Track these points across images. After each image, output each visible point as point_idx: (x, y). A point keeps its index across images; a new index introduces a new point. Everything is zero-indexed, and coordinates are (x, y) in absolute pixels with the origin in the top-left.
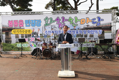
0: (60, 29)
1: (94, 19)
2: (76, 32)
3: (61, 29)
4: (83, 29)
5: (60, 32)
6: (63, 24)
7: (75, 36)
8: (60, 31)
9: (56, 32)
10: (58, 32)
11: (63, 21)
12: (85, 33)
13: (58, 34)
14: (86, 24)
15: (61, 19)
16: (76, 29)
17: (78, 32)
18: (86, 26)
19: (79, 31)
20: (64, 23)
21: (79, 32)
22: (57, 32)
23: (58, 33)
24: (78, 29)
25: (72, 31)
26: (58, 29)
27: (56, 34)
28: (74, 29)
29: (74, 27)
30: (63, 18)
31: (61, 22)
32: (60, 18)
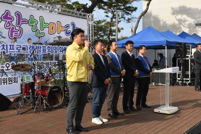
0: (14, 40)
1: (67, 26)
2: (42, 49)
3: (16, 41)
4: (52, 44)
5: (13, 49)
6: (18, 28)
7: (41, 58)
8: (12, 47)
9: (3, 48)
10: (9, 47)
11: (19, 23)
12: (56, 51)
13: (9, 53)
14: (57, 35)
15: (15, 18)
16: (41, 44)
17: (45, 50)
18: (57, 39)
19: (47, 47)
20: (20, 27)
21: (47, 50)
22: (5, 47)
23: (9, 50)
24: (46, 42)
25: (35, 46)
26: (8, 41)
27: (4, 52)
28: (40, 44)
29: (39, 37)
30: (18, 15)
31: (14, 23)
32: (13, 14)
